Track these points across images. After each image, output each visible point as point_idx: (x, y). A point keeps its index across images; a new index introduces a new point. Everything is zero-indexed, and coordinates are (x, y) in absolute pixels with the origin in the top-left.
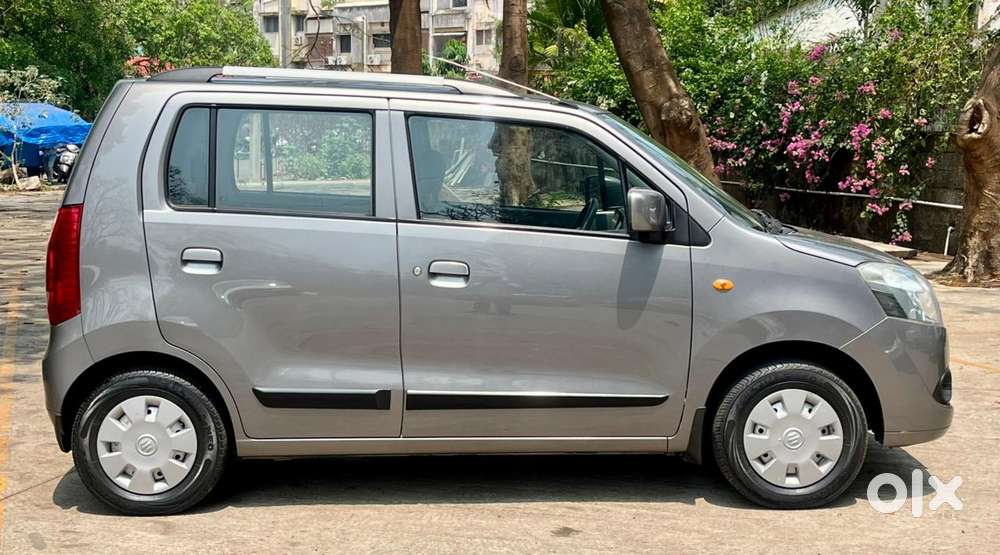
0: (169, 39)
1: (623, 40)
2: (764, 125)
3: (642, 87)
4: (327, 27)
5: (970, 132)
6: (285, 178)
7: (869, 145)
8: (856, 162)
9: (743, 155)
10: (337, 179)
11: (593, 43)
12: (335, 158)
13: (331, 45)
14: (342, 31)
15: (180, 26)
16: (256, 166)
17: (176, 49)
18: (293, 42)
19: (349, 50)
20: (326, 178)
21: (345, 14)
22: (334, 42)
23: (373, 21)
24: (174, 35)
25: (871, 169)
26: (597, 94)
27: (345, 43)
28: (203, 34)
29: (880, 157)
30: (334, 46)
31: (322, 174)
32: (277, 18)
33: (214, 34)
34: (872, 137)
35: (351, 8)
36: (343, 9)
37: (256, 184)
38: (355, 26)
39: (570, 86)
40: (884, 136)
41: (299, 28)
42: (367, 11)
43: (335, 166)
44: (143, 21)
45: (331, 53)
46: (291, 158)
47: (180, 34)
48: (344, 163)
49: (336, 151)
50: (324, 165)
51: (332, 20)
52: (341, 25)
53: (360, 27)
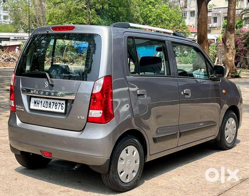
0: (154, 20)
14: (215, 16)
15: (157, 15)
17: (156, 23)
19: (216, 22)
21: (216, 10)
22: (212, 20)
23: (225, 12)
24: (155, 18)
27: (215, 20)
28: (164, 17)
33: (167, 18)
35: (218, 8)
36: (215, 9)
38: (219, 14)
42: (223, 9)
44: (146, 14)
45: (211, 23)
47: (157, 18)
51: (211, 12)
52: (214, 14)
53: (220, 14)
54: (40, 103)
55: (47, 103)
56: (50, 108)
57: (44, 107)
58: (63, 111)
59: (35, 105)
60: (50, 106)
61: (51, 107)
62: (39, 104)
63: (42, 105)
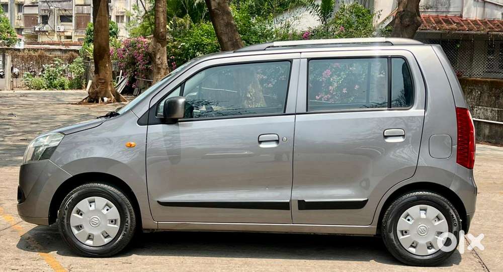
2: (281, 69)
4: (35, 11)
5: (380, 74)
6: (24, 89)
7: (330, 79)
8: (323, 87)
9: (271, 82)
10: (52, 90)
11: (194, 26)
12: (51, 79)
13: (37, 20)
14: (43, 13)
16: (9, 83)
18: (16, 18)
19: (47, 23)
20: (46, 89)
21: (45, 4)
22: (39, 19)
23: (60, 9)
25: (331, 90)
26: (196, 51)
27: (45, 19)
29: (335, 85)
30: (39, 21)
31: (43, 87)
32: (8, 5)
34: (331, 76)
36: (44, 2)
37: (8, 92)
38: (50, 11)
39: (182, 46)
40: (336, 75)
41: (20, 11)
42: (57, 3)
43: (51, 83)
45: (37, 24)
46: (28, 78)
48: (55, 82)
49: (52, 75)
50: (44, 82)
51: (37, 7)
52: (43, 10)
53: (53, 11)
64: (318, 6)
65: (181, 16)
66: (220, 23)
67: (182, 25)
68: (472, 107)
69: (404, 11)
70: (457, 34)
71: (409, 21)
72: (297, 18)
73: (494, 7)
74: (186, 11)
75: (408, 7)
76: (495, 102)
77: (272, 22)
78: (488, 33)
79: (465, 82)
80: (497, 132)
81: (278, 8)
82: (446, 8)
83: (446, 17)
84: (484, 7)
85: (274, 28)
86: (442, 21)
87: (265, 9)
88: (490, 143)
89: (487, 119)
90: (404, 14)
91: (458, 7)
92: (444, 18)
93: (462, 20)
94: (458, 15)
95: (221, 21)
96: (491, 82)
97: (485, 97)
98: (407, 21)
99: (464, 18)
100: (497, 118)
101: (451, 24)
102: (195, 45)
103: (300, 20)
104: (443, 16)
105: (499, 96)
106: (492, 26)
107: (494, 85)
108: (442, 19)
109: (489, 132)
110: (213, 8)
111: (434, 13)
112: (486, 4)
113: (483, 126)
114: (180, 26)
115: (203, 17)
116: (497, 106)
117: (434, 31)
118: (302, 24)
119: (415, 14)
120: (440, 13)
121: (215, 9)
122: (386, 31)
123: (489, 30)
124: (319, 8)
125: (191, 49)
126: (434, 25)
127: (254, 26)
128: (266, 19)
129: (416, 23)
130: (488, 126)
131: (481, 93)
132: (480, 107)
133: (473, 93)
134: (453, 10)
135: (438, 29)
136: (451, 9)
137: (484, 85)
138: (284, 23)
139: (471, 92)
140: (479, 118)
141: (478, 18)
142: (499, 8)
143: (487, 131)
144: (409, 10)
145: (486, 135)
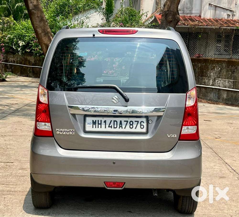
1: (35, 22)
3: (41, 38)
11: (16, 23)
25: (114, 67)
39: (8, 37)
54: (103, 123)
55: (115, 122)
56: (121, 128)
57: (111, 127)
58: (144, 130)
59: (94, 126)
60: (121, 125)
61: (124, 126)
62: (101, 124)
63: (107, 126)
64: (103, 9)
65: (8, 16)
66: (36, 19)
67: (8, 22)
68: (214, 79)
69: (168, 11)
70: (199, 28)
71: (171, 18)
72: (88, 18)
73: (222, 10)
74: (11, 13)
75: (171, 8)
76: (231, 75)
77: (71, 20)
78: (220, 28)
79: (210, 61)
80: (232, 96)
81: (75, 11)
82: (190, 11)
83: (190, 17)
84: (216, 10)
85: (73, 24)
86: (188, 19)
87: (66, 11)
88: (227, 104)
89: (225, 87)
90: (168, 13)
91: (198, 10)
92: (189, 18)
93: (201, 19)
94: (197, 16)
95: (36, 18)
96: (228, 61)
97: (224, 72)
98: (170, 18)
99: (202, 18)
100: (232, 87)
101: (194, 21)
102: (18, 36)
103: (90, 19)
104: (188, 16)
105: (234, 71)
106: (222, 23)
107: (230, 63)
108: (188, 18)
109: (226, 97)
110: (30, 8)
111: (182, 14)
112: (217, 8)
113: (222, 92)
114: (7, 23)
115: (23, 17)
116: (232, 78)
117: (184, 26)
118: (92, 21)
119: (176, 13)
120: (186, 14)
121: (32, 9)
122: (152, 26)
123: (220, 25)
124: (104, 10)
125: (14, 39)
126: (183, 22)
127: (58, 22)
128: (67, 17)
129: (177, 20)
130: (226, 92)
131: (221, 69)
132: (220, 79)
133: (215, 69)
134: (195, 12)
135: (186, 25)
136: (193, 12)
137: (223, 64)
138: (79, 21)
139: (214, 68)
140: (220, 87)
141: (211, 18)
142: (225, 11)
143: (225, 96)
144: (172, 10)
145: (224, 98)
